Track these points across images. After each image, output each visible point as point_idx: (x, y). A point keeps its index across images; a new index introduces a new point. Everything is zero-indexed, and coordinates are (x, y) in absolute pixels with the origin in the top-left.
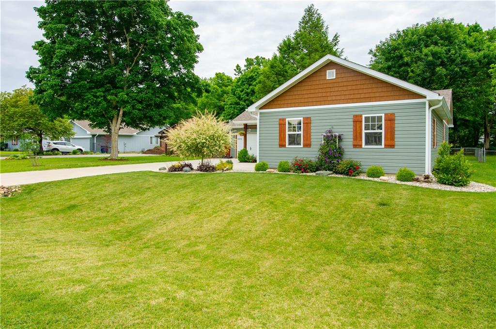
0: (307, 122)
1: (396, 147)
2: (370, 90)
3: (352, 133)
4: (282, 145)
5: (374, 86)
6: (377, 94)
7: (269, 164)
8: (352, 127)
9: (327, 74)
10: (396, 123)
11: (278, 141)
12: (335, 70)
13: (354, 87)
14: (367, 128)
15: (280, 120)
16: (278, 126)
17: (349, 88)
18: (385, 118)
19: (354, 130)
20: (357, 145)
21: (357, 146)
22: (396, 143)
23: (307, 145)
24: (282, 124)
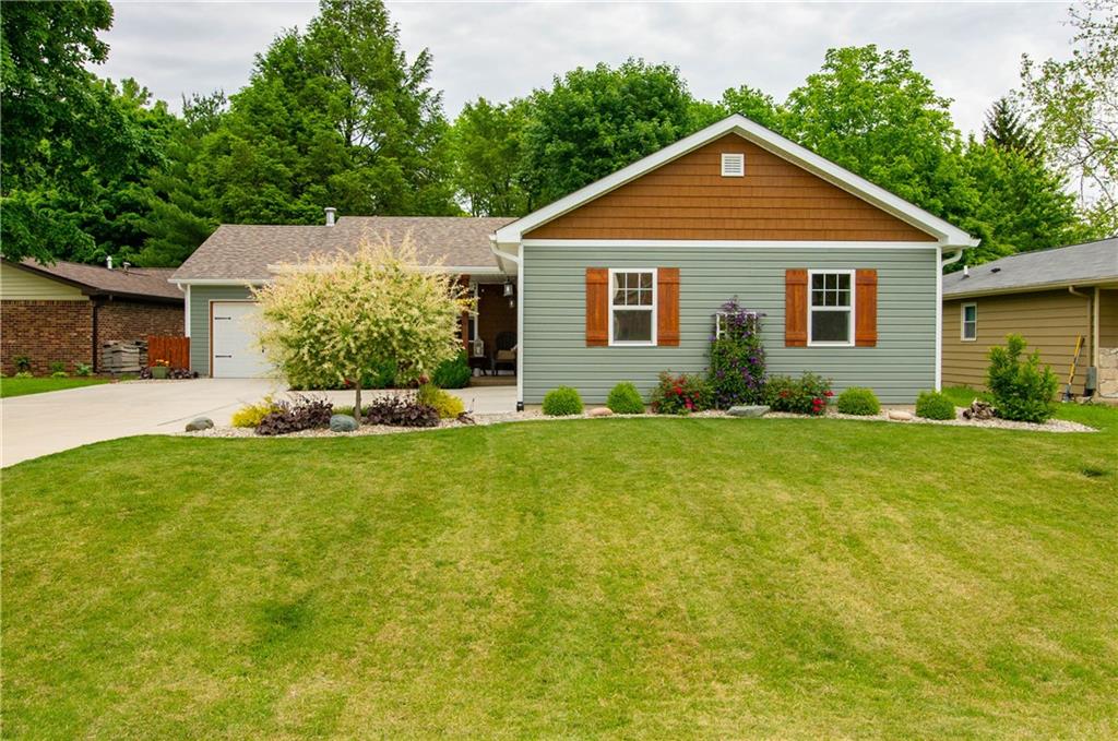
0: (668, 279)
1: (879, 344)
2: (823, 214)
3: (783, 312)
4: (596, 341)
5: (833, 204)
6: (840, 225)
7: (582, 394)
8: (783, 296)
9: (723, 164)
10: (878, 291)
11: (584, 327)
12: (742, 155)
13: (788, 203)
14: (817, 300)
15: (590, 271)
16: (583, 287)
17: (777, 203)
18: (857, 279)
19: (787, 304)
20: (795, 341)
21: (796, 343)
22: (880, 336)
23: (669, 339)
24: (595, 284)
